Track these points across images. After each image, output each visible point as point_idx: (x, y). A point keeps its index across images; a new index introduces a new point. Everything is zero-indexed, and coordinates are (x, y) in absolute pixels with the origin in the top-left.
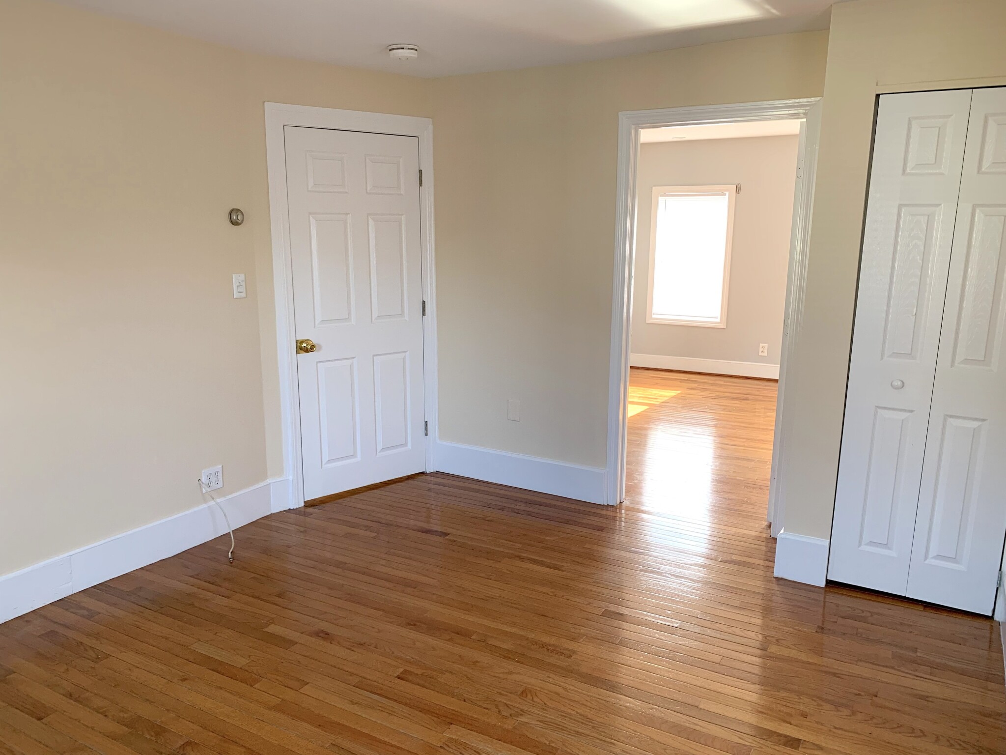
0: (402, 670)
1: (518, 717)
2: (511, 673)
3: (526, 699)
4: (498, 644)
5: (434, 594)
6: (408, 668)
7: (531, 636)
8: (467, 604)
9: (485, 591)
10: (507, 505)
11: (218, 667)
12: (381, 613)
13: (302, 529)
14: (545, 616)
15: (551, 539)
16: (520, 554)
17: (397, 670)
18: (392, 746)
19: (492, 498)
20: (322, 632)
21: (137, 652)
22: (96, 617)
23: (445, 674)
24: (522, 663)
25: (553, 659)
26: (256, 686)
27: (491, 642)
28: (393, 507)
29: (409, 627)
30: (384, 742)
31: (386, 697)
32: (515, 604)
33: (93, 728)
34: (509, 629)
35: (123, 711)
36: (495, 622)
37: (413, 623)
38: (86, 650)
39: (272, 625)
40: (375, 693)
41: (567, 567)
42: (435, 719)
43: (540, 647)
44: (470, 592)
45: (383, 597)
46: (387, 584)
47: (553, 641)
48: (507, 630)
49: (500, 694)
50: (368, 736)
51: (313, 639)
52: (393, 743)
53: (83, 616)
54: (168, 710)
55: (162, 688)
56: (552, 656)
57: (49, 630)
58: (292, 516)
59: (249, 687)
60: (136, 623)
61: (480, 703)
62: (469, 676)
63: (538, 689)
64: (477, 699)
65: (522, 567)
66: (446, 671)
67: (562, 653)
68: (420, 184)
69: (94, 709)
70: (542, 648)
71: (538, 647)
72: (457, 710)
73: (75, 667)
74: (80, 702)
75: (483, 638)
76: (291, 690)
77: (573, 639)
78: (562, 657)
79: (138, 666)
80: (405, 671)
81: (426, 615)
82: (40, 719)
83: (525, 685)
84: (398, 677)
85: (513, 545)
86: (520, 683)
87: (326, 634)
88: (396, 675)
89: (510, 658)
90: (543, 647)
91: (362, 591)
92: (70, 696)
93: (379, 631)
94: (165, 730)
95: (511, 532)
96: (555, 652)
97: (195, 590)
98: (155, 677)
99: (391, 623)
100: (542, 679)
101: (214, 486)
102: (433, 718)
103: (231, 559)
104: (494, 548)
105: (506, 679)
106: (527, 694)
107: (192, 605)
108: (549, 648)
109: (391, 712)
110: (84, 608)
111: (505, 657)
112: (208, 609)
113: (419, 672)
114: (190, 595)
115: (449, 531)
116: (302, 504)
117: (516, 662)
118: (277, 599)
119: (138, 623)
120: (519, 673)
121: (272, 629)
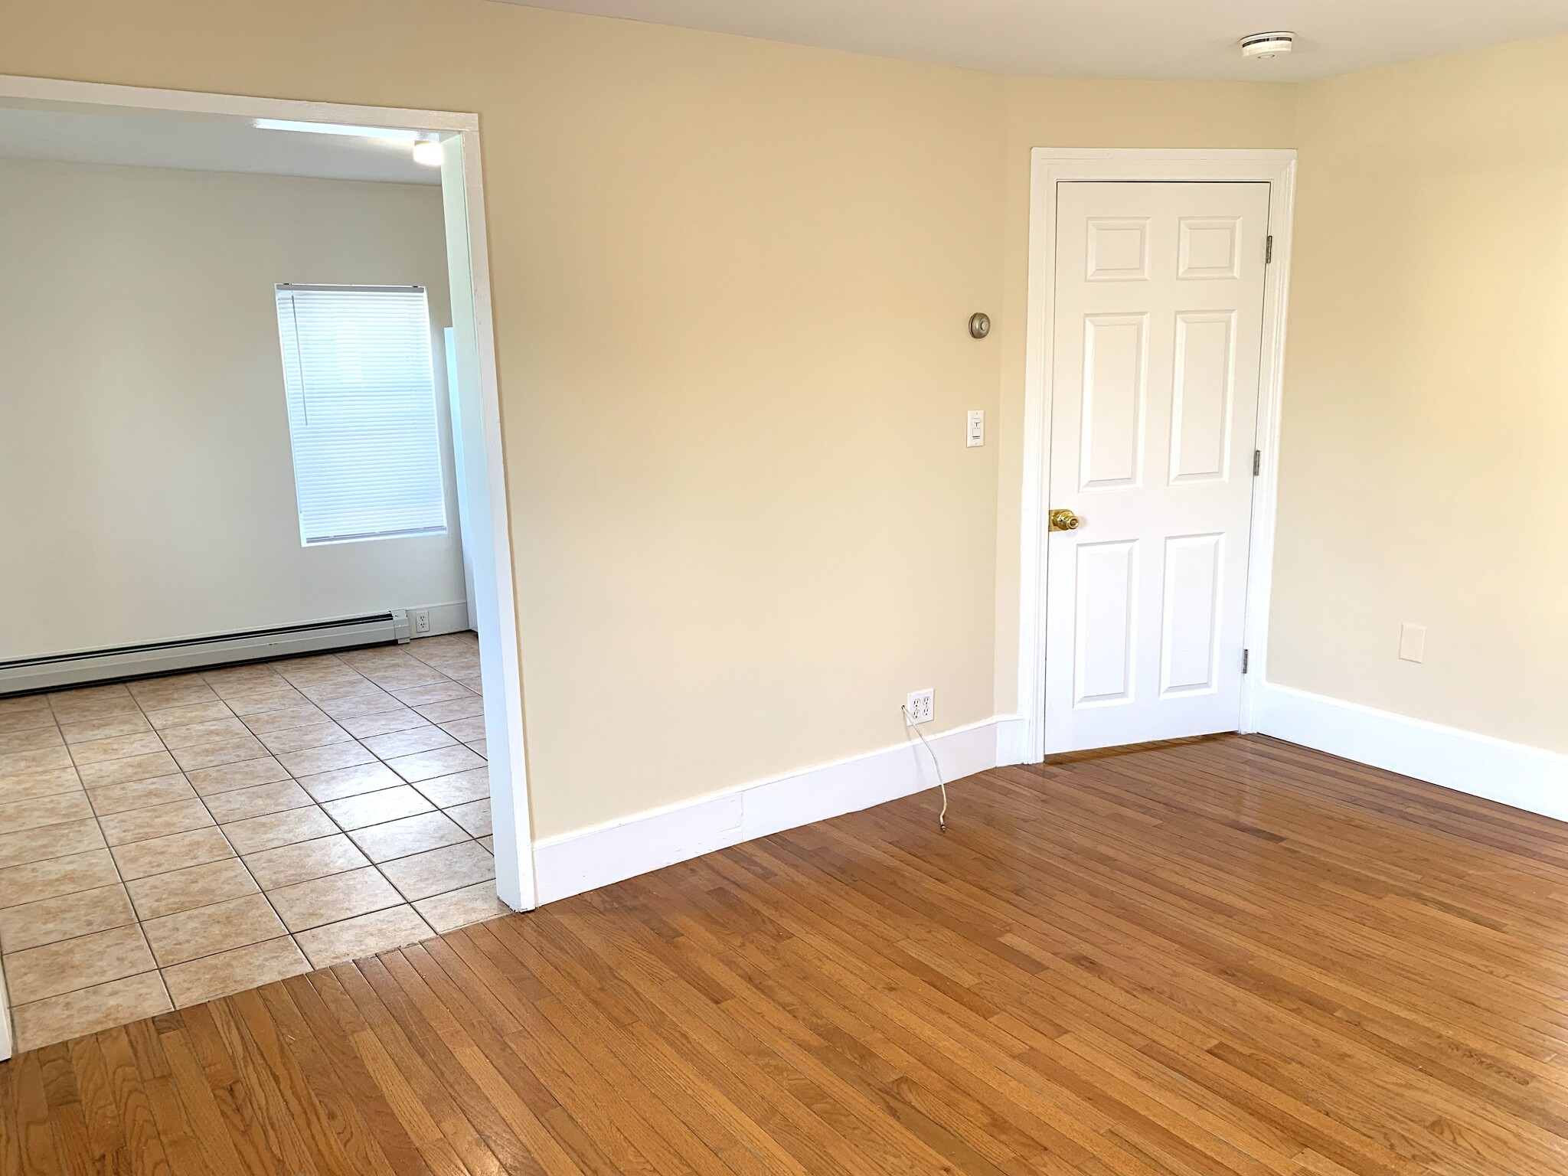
0: (1215, 1042)
1: (1427, 1163)
2: (1408, 1086)
3: (1440, 1136)
4: (1383, 1034)
5: (1263, 932)
6: (1225, 1041)
7: (1448, 1032)
8: (1325, 958)
9: (1354, 943)
10: (1389, 804)
11: (938, 982)
12: (1177, 946)
13: (1044, 797)
14: (1473, 1004)
15: (1478, 873)
16: (1420, 891)
17: (1209, 1040)
18: (1206, 1156)
19: (1362, 789)
20: (1085, 958)
21: (827, 937)
22: (772, 879)
23: (1290, 1063)
24: (1431, 1075)
25: (1492, 1080)
26: (991, 1019)
27: (1371, 1028)
28: (1185, 781)
29: (1222, 977)
30: (1193, 1148)
31: (1191, 1078)
32: (1414, 974)
33: (780, 1030)
34: (1403, 1014)
35: (816, 1015)
36: (1377, 997)
37: (1230, 971)
38: (763, 921)
39: (1010, 935)
40: (1174, 1069)
41: (1515, 928)
42: (1278, 1132)
43: (1465, 1055)
44: (1327, 940)
45: (1179, 921)
46: (1183, 903)
47: (1490, 1049)
48: (1399, 1013)
49: (1392, 1117)
50: (1166, 1132)
51: (1072, 968)
52: (1209, 1153)
53: (755, 874)
54: (873, 1027)
55: (863, 995)
56: (1490, 1075)
57: (717, 887)
58: (1027, 774)
59: (981, 1018)
60: (823, 896)
61: (1357, 1126)
62: (1333, 1077)
63: (1463, 1123)
64: (1349, 1116)
65: (1425, 915)
66: (1293, 1060)
67: (1509, 1073)
68: (1267, 260)
69: (780, 1004)
70: (1468, 1057)
71: (1460, 1053)
72: (1314, 1126)
73: (752, 942)
74: (763, 992)
75: (1358, 1020)
76: (1044, 1037)
77: (1530, 1054)
78: (1510, 1080)
79: (831, 957)
80: (1221, 1043)
81: (1251, 962)
82: (717, 1002)
83: (1438, 1112)
84: (1210, 1052)
85: (1403, 874)
86: (1428, 1108)
87: (1091, 963)
88: (1205, 1048)
89: (1407, 1061)
90: (1472, 1056)
91: (1143, 906)
92: (750, 980)
93: (1175, 974)
94: (872, 1055)
95: (1400, 851)
96: (1495, 1068)
97: (897, 863)
98: (852, 977)
99: (1193, 964)
100: (1471, 1109)
101: (922, 718)
102: (1274, 1130)
103: (943, 827)
104: (1369, 874)
105: (1402, 1096)
106: (1442, 1129)
107: (894, 883)
108: (1483, 1059)
109: (1201, 1104)
110: (757, 864)
111: (1398, 1059)
112: (917, 894)
113: (1246, 1051)
114: (890, 868)
115: (1284, 833)
116: (1041, 760)
117: (1420, 1070)
118: (1013, 896)
119: (827, 898)
120: (1426, 1091)
121: (1008, 939)
